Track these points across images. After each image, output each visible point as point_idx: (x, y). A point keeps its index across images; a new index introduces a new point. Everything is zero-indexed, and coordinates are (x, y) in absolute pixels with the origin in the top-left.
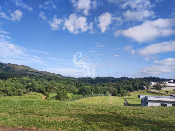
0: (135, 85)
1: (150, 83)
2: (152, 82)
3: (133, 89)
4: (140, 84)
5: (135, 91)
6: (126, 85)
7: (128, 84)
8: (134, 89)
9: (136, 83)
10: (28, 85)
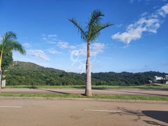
0: (141, 80)
1: (154, 77)
2: (157, 77)
3: (139, 83)
4: (146, 79)
5: (141, 85)
6: (133, 80)
7: (134, 79)
8: (141, 83)
9: (141, 77)
10: (47, 81)
